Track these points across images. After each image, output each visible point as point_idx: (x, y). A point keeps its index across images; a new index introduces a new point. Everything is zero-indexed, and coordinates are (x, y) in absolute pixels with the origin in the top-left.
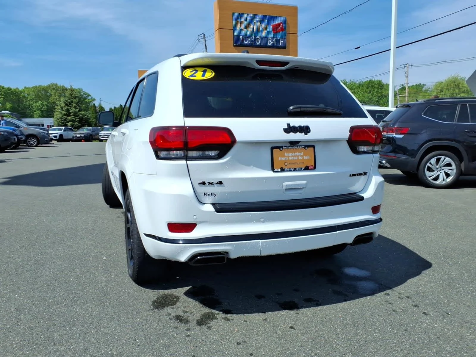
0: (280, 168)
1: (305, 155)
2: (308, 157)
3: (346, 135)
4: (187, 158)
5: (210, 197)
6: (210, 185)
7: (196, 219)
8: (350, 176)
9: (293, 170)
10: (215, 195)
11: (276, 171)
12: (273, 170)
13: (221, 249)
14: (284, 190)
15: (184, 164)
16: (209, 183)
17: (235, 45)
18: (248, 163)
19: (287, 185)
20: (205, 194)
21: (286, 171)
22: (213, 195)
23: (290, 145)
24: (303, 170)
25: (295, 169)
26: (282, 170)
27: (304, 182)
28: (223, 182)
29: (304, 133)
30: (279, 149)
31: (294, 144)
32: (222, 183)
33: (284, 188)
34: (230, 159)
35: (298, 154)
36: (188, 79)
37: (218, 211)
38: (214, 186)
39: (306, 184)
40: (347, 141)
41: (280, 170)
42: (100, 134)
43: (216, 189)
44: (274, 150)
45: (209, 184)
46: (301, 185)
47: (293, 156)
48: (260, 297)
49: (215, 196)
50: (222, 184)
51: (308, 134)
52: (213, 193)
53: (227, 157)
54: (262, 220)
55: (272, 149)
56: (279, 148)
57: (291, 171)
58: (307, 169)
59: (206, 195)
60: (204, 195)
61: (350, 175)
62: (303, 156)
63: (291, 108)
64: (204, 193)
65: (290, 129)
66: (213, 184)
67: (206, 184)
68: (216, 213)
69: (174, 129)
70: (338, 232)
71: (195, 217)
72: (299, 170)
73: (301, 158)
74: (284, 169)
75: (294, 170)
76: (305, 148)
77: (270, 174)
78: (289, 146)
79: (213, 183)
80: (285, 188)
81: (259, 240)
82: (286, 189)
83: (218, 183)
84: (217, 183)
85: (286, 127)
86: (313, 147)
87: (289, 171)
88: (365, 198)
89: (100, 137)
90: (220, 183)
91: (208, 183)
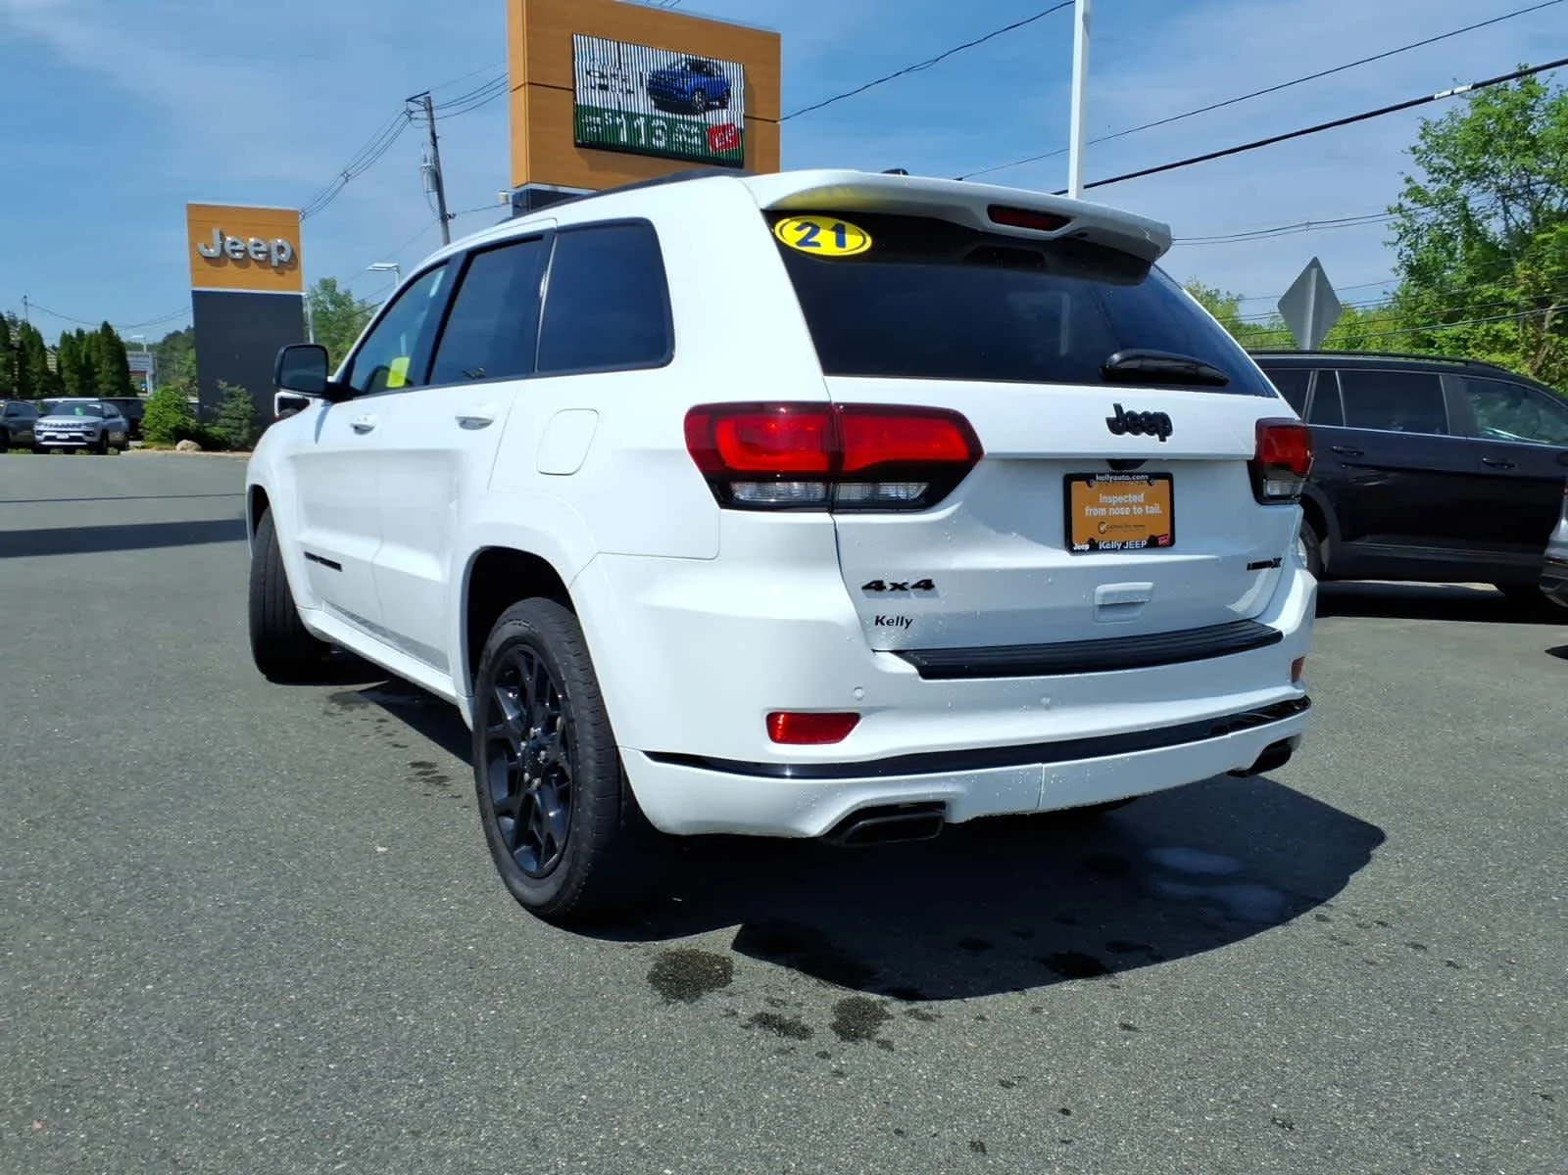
0: (1087, 540)
1: (1149, 501)
2: (1155, 510)
3: (1248, 447)
4: (832, 506)
5: (893, 629)
6: (897, 590)
7: (860, 699)
8: (1249, 568)
9: (1119, 546)
10: (908, 624)
11: (1077, 551)
12: (1069, 546)
13: (933, 794)
14: (1097, 609)
15: (825, 525)
16: (896, 586)
17: (579, 141)
18: (1002, 524)
19: (1107, 595)
20: (879, 621)
21: (1103, 549)
22: (902, 624)
23: (1111, 470)
24: (1145, 546)
25: (1124, 544)
26: (1094, 548)
27: (1147, 585)
28: (934, 582)
29: (1157, 436)
30: (1084, 483)
31: (1122, 466)
32: (933, 586)
33: (1098, 602)
34: (959, 509)
35: (1133, 498)
36: (797, 250)
37: (927, 672)
38: (909, 596)
39: (1150, 592)
40: (1249, 462)
41: (1087, 547)
42: (37, 428)
43: (912, 605)
44: (1075, 484)
45: (892, 590)
46: (1140, 592)
47: (1118, 505)
48: (976, 946)
49: (907, 627)
50: (932, 590)
51: (1167, 438)
52: (902, 618)
53: (952, 504)
54: (1046, 701)
55: (1068, 480)
56: (1088, 478)
57: (1114, 550)
58: (1153, 544)
59: (883, 624)
60: (877, 624)
61: (1249, 565)
62: (1142, 505)
63: (1116, 357)
64: (878, 617)
65: (1123, 422)
66: (906, 590)
67: (885, 588)
68: (920, 679)
69: (782, 410)
70: (1230, 735)
71: (858, 693)
72: (1135, 550)
73: (1138, 511)
74: (1098, 545)
75: (1122, 548)
76: (1148, 481)
77: (1061, 559)
78: (1111, 474)
79: (905, 586)
80: (1100, 603)
81: (1039, 765)
82: (1102, 607)
83: (922, 587)
84: (917, 586)
85: (1113, 415)
86: (1168, 477)
87: (1111, 549)
88: (1284, 634)
89: (38, 437)
90: (927, 585)
91: (892, 584)
